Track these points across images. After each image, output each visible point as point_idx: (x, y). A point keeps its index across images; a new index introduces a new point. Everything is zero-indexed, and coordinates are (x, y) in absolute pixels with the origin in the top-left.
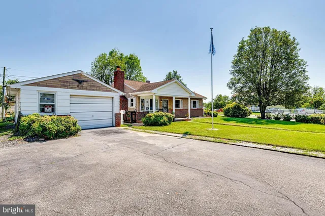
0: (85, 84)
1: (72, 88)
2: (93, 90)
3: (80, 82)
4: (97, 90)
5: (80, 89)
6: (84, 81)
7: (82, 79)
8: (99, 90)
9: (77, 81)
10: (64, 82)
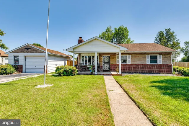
0: (30, 50)
1: (24, 53)
2: (34, 53)
3: (28, 49)
4: (35, 53)
5: (28, 53)
6: (29, 49)
7: (29, 47)
8: (36, 53)
9: (26, 49)
10: (21, 50)
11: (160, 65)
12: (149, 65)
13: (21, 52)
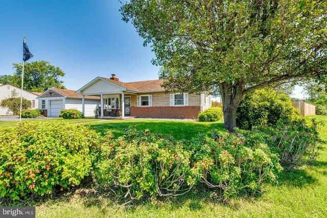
2: (55, 97)
3: (51, 93)
5: (51, 97)
10: (47, 94)
11: (186, 107)
12: (173, 107)
13: (47, 97)
